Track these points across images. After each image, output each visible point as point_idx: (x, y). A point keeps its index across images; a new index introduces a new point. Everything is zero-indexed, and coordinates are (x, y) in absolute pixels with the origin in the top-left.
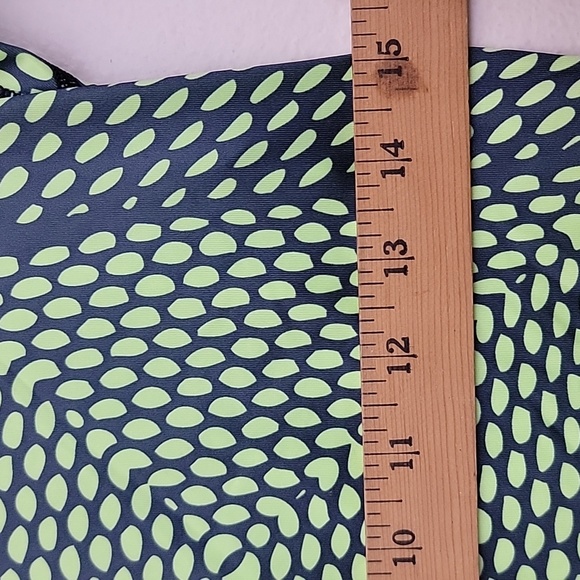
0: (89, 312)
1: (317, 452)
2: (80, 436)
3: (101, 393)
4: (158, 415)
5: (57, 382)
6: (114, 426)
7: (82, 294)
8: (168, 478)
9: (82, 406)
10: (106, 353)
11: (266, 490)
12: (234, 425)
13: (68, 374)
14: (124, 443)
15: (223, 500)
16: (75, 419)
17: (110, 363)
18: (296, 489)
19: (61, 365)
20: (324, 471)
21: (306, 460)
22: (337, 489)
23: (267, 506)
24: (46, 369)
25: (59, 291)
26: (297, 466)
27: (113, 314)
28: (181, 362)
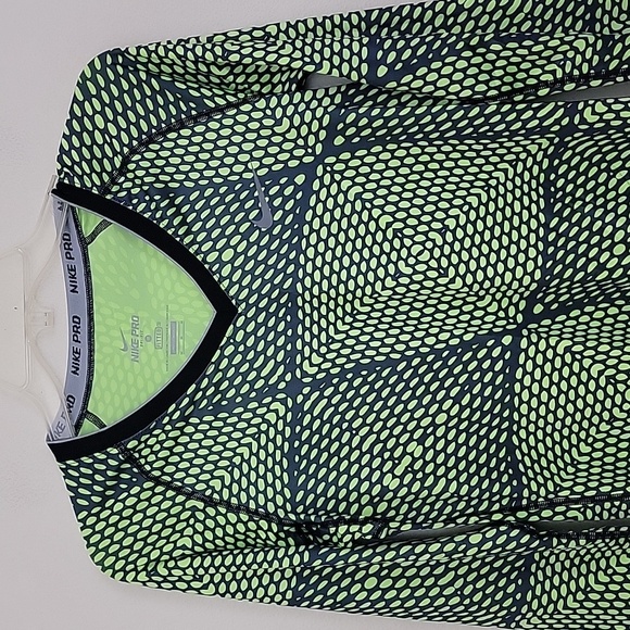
0: (373, 171)
1: (449, 216)
2: (370, 210)
3: (377, 197)
4: (395, 204)
5: (362, 193)
6: (381, 207)
7: (371, 165)
8: (399, 225)
9: (371, 201)
10: (378, 184)
11: (431, 230)
12: (421, 207)
13: (365, 191)
14: (384, 213)
15: (417, 233)
16: (368, 205)
17: (379, 187)
18: (442, 229)
19: (363, 188)
20: (451, 223)
21: (445, 219)
22: (455, 229)
23: (432, 235)
24: (360, 189)
25: (363, 164)
26: (442, 221)
27: (381, 172)
28: (403, 187)
